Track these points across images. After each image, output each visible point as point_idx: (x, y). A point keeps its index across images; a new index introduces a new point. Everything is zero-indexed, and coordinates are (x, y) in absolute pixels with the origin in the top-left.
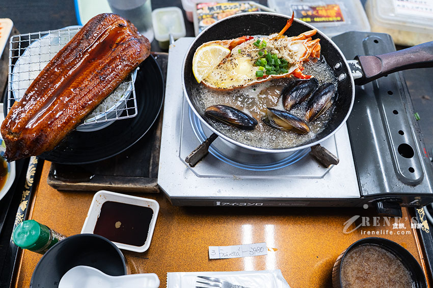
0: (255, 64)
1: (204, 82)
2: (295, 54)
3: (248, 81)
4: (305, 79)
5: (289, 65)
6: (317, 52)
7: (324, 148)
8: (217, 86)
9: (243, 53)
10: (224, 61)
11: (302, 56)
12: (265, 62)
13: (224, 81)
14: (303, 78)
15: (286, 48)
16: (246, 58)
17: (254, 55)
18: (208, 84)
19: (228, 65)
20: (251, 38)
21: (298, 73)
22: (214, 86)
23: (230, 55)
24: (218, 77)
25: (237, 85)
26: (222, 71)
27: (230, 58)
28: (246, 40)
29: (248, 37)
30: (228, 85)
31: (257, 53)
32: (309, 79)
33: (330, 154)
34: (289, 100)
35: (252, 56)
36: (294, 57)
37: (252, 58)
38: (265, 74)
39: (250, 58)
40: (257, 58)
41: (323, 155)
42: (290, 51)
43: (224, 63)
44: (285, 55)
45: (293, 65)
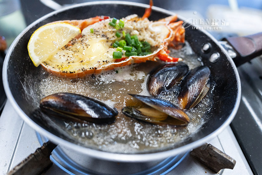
0: (112, 46)
1: (43, 65)
2: (158, 36)
3: (103, 63)
4: (172, 62)
5: (152, 48)
6: (182, 34)
7: (212, 146)
8: (61, 70)
9: (96, 33)
10: (73, 42)
11: (166, 37)
12: (124, 44)
13: (71, 64)
14: (169, 60)
15: (147, 30)
16: (100, 39)
17: (110, 36)
18: (49, 68)
19: (78, 46)
20: (105, 18)
21: (163, 55)
22: (57, 70)
23: (81, 36)
24: (64, 59)
25: (87, 68)
26: (70, 52)
27: (80, 39)
28: (101, 20)
29: (102, 17)
30: (76, 68)
31: (114, 34)
32: (176, 62)
33: (222, 154)
34: (155, 82)
35: (108, 36)
36: (157, 39)
37: (108, 38)
38: (124, 57)
39: (105, 39)
40: (113, 39)
41: (211, 155)
42: (152, 33)
43: (73, 44)
44: (146, 36)
45: (157, 47)
